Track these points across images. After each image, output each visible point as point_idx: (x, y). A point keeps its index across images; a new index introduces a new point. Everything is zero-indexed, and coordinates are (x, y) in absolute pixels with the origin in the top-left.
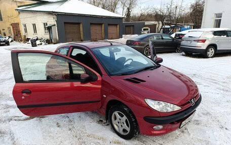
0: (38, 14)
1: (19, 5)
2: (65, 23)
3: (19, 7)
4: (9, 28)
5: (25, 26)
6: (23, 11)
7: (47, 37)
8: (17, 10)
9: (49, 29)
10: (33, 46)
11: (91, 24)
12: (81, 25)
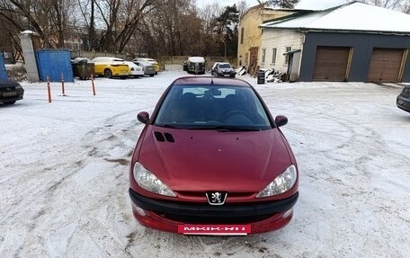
0: (284, 33)
1: (265, 19)
2: (319, 47)
3: (264, 22)
4: (247, 54)
5: (264, 50)
6: (267, 28)
7: (285, 70)
8: (260, 27)
9: (290, 56)
10: (259, 83)
11: (375, 49)
12: (352, 52)
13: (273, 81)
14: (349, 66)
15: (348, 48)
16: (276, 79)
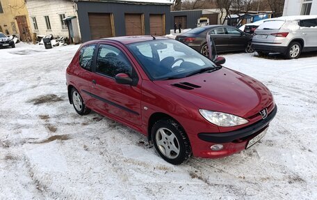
2: (89, 14)
4: (13, 23)
5: (34, 19)
7: (66, 34)
9: (67, 23)
10: (47, 48)
11: (126, 14)
12: (112, 17)
13: (58, 45)
14: (113, 28)
15: (109, 14)
16: (61, 44)
